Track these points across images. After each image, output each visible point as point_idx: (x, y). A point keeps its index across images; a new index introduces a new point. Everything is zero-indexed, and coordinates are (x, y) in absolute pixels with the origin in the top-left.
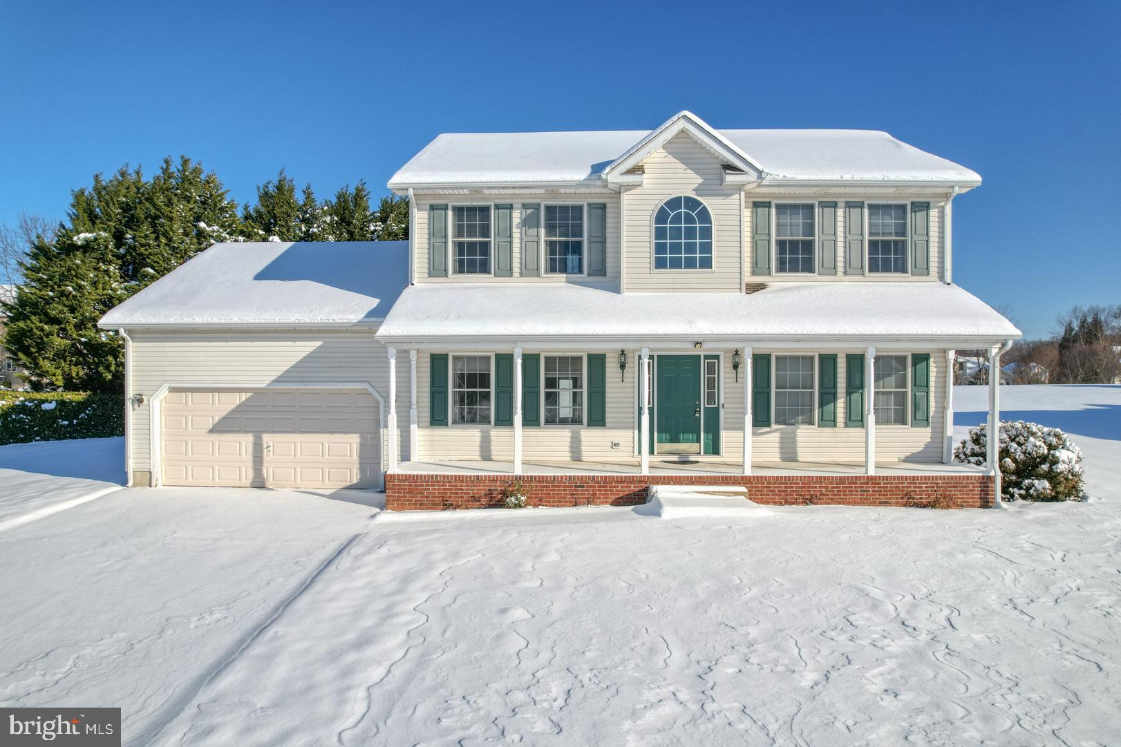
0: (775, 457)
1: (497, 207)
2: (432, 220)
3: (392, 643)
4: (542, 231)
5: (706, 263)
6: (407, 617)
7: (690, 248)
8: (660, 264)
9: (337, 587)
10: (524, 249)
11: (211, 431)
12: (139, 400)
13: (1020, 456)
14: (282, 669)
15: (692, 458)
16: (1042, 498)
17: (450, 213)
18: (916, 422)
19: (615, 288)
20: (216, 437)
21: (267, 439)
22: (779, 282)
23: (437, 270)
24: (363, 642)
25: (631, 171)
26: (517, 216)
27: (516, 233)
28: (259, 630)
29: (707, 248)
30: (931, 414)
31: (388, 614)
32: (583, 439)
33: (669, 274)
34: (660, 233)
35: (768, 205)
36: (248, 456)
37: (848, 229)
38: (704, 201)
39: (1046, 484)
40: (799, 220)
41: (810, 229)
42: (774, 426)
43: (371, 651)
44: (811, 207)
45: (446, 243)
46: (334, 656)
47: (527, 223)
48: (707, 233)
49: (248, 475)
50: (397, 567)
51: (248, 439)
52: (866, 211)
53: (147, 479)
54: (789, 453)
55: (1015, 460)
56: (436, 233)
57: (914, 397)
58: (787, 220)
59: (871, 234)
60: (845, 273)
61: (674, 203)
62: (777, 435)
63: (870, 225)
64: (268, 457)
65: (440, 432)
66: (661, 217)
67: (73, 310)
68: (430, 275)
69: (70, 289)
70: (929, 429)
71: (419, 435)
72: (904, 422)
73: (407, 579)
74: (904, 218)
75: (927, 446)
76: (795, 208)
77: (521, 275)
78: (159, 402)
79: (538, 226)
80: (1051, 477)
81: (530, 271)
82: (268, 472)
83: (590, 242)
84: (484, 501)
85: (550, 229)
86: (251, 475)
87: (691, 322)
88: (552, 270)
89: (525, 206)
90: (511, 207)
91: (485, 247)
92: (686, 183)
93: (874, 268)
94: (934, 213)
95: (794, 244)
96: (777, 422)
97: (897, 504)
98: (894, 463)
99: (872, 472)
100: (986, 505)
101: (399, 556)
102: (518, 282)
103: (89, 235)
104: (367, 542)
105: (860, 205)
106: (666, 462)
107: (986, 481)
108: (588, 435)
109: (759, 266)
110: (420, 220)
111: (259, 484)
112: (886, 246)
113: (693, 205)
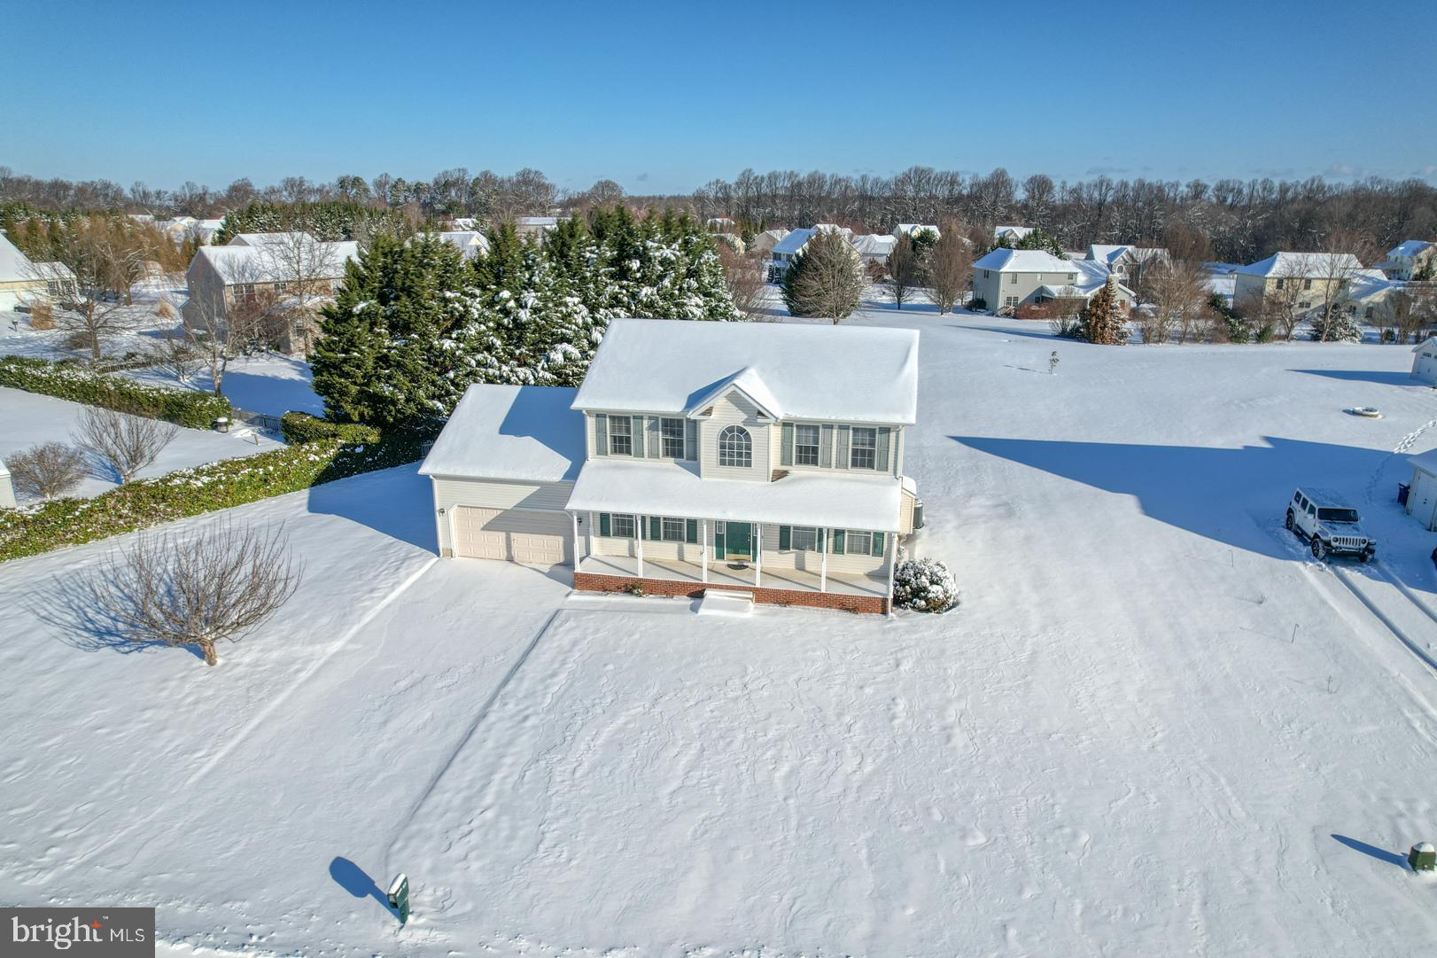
0: (792, 566)
1: (634, 417)
2: (598, 423)
3: (562, 677)
4: (660, 433)
5: (748, 464)
6: (570, 666)
7: (740, 455)
8: (723, 463)
9: (546, 646)
10: (650, 443)
11: (482, 529)
12: (442, 511)
13: (914, 586)
14: (526, 684)
15: (745, 564)
16: (921, 610)
17: (608, 419)
18: (875, 554)
19: (697, 472)
20: (486, 533)
21: (513, 535)
22: (797, 471)
23: (601, 451)
24: (553, 675)
25: (703, 414)
26: (646, 423)
27: (646, 433)
28: (518, 666)
29: (749, 455)
30: (885, 550)
31: (564, 663)
32: (685, 549)
33: (727, 469)
34: (723, 446)
35: (791, 425)
36: (503, 544)
37: (839, 442)
38: (748, 429)
39: (923, 603)
40: (811, 433)
41: (816, 441)
42: (791, 550)
43: (555, 680)
44: (818, 427)
45: (606, 436)
46: (543, 680)
47: (653, 428)
48: (749, 447)
49: (504, 555)
50: (571, 636)
51: (502, 535)
52: (851, 432)
53: (450, 554)
54: (800, 567)
55: (911, 588)
56: (600, 431)
57: (874, 540)
58: (803, 433)
59: (854, 444)
60: (836, 467)
61: (731, 429)
62: (794, 555)
63: (854, 439)
64: (514, 545)
65: (606, 539)
66: (723, 436)
67: (358, 367)
68: (598, 454)
69: (355, 354)
70: (883, 558)
71: (595, 541)
72: (868, 554)
73: (574, 643)
74: (874, 436)
75: (881, 567)
76: (808, 428)
77: (649, 457)
78: (453, 513)
79: (658, 430)
80: (927, 600)
81: (654, 455)
82: (515, 553)
83: (687, 441)
84: (623, 589)
85: (665, 432)
86: (505, 554)
87: (725, 512)
88: (667, 454)
89: (650, 418)
90: (642, 418)
91: (628, 440)
92: (738, 418)
93: (854, 464)
94: (893, 435)
95: (807, 448)
96: (794, 547)
97: (836, 608)
98: (857, 578)
99: (823, 591)
100: (884, 612)
101: (573, 629)
102: (646, 462)
103: (362, 305)
104: (562, 616)
105: (847, 428)
106: (729, 566)
107: (885, 601)
108: (688, 547)
109: (785, 460)
110: (591, 423)
111: (510, 559)
112: (863, 452)
113: (742, 431)
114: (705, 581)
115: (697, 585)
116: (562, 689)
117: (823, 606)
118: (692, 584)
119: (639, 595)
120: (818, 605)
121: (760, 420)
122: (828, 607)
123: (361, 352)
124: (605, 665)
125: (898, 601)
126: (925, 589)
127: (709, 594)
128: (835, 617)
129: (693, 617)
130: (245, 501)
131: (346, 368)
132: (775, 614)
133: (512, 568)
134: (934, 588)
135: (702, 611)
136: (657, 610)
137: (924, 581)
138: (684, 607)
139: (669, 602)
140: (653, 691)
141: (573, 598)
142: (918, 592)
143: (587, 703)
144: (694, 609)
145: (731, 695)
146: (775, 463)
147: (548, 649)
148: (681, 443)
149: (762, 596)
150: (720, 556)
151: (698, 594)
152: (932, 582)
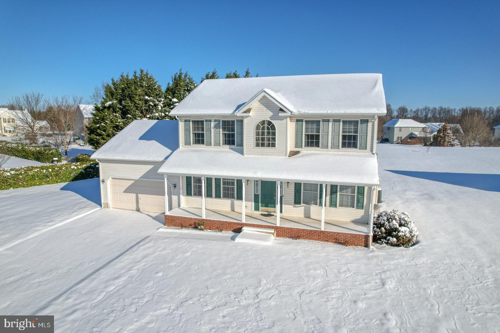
0: (302, 216)
1: (206, 121)
2: (185, 125)
4: (221, 130)
5: (274, 145)
7: (268, 140)
8: (258, 145)
9: (126, 258)
10: (215, 136)
11: (124, 192)
12: (103, 181)
13: (388, 227)
15: (272, 214)
16: (392, 245)
17: (191, 123)
18: (358, 207)
19: (242, 153)
20: (125, 194)
21: (140, 195)
22: (305, 151)
23: (187, 143)
25: (245, 112)
26: (213, 124)
27: (212, 130)
29: (274, 139)
30: (365, 204)
31: (130, 269)
32: (235, 204)
33: (261, 149)
34: (258, 134)
35: (302, 121)
36: (134, 200)
37: (333, 131)
38: (273, 122)
39: (395, 239)
40: (315, 126)
41: (318, 131)
42: (302, 204)
43: (116, 281)
44: (319, 121)
45: (190, 133)
46: (107, 281)
47: (217, 127)
48: (274, 134)
49: (135, 207)
50: (145, 253)
51: (134, 195)
52: (341, 123)
53: (107, 206)
54: (307, 215)
55: (385, 229)
56: (187, 130)
57: (358, 197)
58: (310, 126)
59: (343, 132)
60: (332, 148)
61: (263, 123)
62: (303, 208)
63: (343, 129)
64: (140, 201)
65: (190, 198)
66: (258, 127)
68: (185, 144)
69: (103, 124)
70: (363, 210)
71: (183, 198)
72: (353, 207)
73: (144, 257)
74: (357, 126)
75: (362, 217)
76: (312, 122)
77: (214, 145)
78: (109, 182)
79: (220, 128)
80: (397, 237)
81: (217, 144)
82: (141, 206)
83: (237, 134)
84: (193, 226)
85: (224, 129)
86: (136, 207)
88: (225, 143)
89: (215, 121)
90: (211, 121)
91: (203, 135)
92: (267, 115)
93: (344, 145)
94: (370, 124)
95: (312, 136)
96: (304, 203)
97: (332, 242)
99: (323, 229)
100: (367, 245)
101: (149, 247)
102: (213, 148)
103: (110, 103)
104: (147, 240)
105: (339, 121)
106: (262, 215)
107: (367, 237)
108: (237, 202)
109: (298, 144)
110: (181, 125)
111: (138, 210)
112: (350, 137)
113: (269, 123)
114: (244, 221)
115: (238, 224)
116: (117, 289)
117: (323, 240)
118: (235, 224)
119: (201, 229)
120: (319, 239)
121: (281, 114)
122: (326, 241)
123: (106, 123)
124: (157, 273)
125: (376, 239)
126: (396, 230)
127: (245, 230)
128: (331, 248)
129: (232, 243)
132: (288, 244)
133: (138, 213)
134: (403, 229)
135: (238, 240)
136: (209, 239)
137: (395, 224)
138: (227, 237)
139: (219, 234)
140: (183, 295)
141: (161, 230)
142: (390, 232)
144: (233, 238)
146: (291, 146)
147: (127, 259)
148: (233, 135)
149: (281, 232)
150: (257, 209)
151: (238, 231)
152: (401, 225)
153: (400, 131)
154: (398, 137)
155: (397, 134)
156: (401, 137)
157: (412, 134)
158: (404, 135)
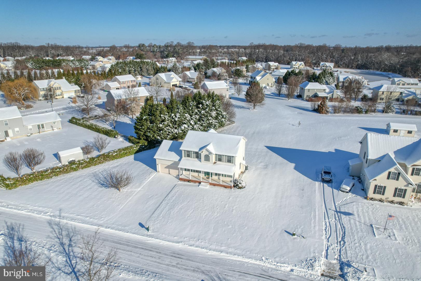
0: (217, 179)
1: (190, 151)
3: (175, 197)
5: (209, 161)
6: (176, 195)
7: (208, 159)
8: (205, 160)
10: (193, 156)
11: (165, 168)
12: (158, 164)
14: (169, 198)
15: (209, 178)
16: (237, 188)
17: (186, 151)
19: (201, 162)
21: (170, 169)
22: (218, 162)
23: (185, 156)
24: (173, 196)
25: (202, 152)
26: (192, 152)
27: (192, 154)
28: (168, 194)
29: (209, 159)
31: (175, 195)
33: (206, 161)
34: (205, 158)
35: (217, 155)
36: (168, 171)
37: (225, 158)
41: (221, 158)
44: (221, 155)
46: (171, 197)
47: (194, 153)
48: (209, 158)
49: (168, 173)
50: (177, 190)
51: (168, 169)
52: (227, 157)
53: (159, 172)
54: (219, 179)
56: (185, 153)
59: (228, 159)
60: (225, 162)
61: (206, 155)
64: (170, 171)
65: (186, 171)
66: (205, 156)
67: (144, 129)
71: (184, 172)
72: (230, 177)
73: (178, 191)
74: (231, 158)
76: (219, 155)
78: (159, 165)
80: (239, 187)
81: (194, 158)
82: (170, 172)
84: (187, 181)
85: (196, 154)
88: (196, 158)
91: (189, 155)
92: (207, 153)
93: (228, 162)
96: (218, 176)
97: (223, 187)
98: (228, 181)
99: (221, 184)
100: (231, 188)
101: (178, 188)
102: (192, 159)
103: (145, 117)
104: (176, 186)
106: (207, 178)
107: (231, 186)
108: (199, 174)
109: (216, 160)
110: (183, 152)
111: (169, 174)
113: (208, 155)
114: (202, 181)
116: (174, 199)
118: (199, 181)
119: (190, 182)
120: (219, 186)
121: (211, 154)
122: (221, 187)
123: (144, 127)
125: (234, 186)
126: (238, 185)
127: (202, 183)
128: (222, 189)
129: (198, 187)
130: (122, 157)
131: (141, 130)
132: (212, 188)
133: (170, 175)
134: (240, 185)
136: (192, 186)
137: (238, 183)
138: (197, 185)
139: (195, 184)
140: (188, 200)
141: (179, 182)
142: (237, 185)
143: (178, 202)
144: (199, 186)
145: (200, 202)
146: (214, 161)
147: (173, 192)
148: (198, 156)
149: (211, 184)
150: (205, 176)
151: (200, 183)
152: (240, 184)
153: (309, 91)
154: (307, 96)
155: (306, 94)
156: (309, 96)
157: (316, 93)
158: (311, 94)
